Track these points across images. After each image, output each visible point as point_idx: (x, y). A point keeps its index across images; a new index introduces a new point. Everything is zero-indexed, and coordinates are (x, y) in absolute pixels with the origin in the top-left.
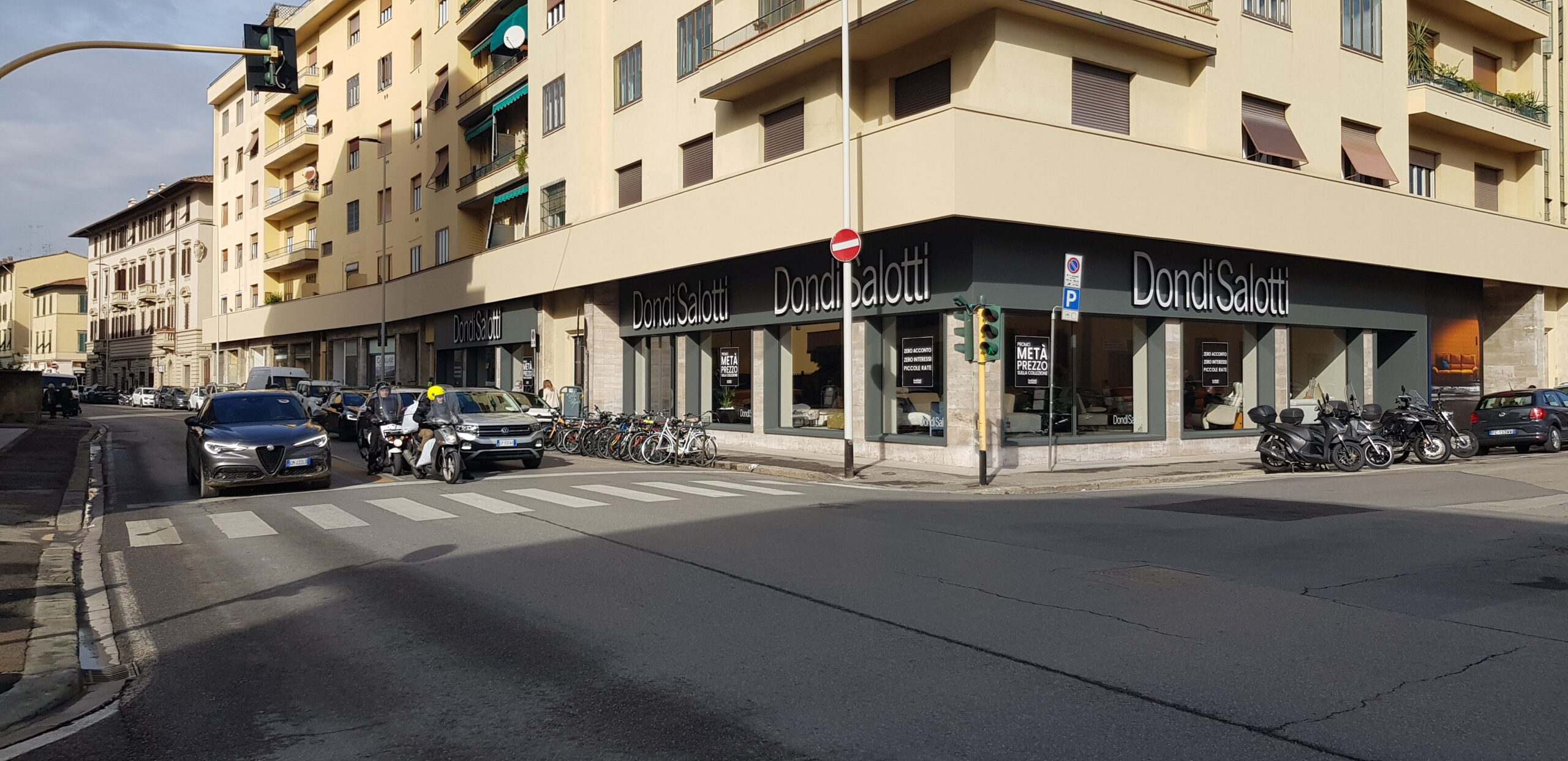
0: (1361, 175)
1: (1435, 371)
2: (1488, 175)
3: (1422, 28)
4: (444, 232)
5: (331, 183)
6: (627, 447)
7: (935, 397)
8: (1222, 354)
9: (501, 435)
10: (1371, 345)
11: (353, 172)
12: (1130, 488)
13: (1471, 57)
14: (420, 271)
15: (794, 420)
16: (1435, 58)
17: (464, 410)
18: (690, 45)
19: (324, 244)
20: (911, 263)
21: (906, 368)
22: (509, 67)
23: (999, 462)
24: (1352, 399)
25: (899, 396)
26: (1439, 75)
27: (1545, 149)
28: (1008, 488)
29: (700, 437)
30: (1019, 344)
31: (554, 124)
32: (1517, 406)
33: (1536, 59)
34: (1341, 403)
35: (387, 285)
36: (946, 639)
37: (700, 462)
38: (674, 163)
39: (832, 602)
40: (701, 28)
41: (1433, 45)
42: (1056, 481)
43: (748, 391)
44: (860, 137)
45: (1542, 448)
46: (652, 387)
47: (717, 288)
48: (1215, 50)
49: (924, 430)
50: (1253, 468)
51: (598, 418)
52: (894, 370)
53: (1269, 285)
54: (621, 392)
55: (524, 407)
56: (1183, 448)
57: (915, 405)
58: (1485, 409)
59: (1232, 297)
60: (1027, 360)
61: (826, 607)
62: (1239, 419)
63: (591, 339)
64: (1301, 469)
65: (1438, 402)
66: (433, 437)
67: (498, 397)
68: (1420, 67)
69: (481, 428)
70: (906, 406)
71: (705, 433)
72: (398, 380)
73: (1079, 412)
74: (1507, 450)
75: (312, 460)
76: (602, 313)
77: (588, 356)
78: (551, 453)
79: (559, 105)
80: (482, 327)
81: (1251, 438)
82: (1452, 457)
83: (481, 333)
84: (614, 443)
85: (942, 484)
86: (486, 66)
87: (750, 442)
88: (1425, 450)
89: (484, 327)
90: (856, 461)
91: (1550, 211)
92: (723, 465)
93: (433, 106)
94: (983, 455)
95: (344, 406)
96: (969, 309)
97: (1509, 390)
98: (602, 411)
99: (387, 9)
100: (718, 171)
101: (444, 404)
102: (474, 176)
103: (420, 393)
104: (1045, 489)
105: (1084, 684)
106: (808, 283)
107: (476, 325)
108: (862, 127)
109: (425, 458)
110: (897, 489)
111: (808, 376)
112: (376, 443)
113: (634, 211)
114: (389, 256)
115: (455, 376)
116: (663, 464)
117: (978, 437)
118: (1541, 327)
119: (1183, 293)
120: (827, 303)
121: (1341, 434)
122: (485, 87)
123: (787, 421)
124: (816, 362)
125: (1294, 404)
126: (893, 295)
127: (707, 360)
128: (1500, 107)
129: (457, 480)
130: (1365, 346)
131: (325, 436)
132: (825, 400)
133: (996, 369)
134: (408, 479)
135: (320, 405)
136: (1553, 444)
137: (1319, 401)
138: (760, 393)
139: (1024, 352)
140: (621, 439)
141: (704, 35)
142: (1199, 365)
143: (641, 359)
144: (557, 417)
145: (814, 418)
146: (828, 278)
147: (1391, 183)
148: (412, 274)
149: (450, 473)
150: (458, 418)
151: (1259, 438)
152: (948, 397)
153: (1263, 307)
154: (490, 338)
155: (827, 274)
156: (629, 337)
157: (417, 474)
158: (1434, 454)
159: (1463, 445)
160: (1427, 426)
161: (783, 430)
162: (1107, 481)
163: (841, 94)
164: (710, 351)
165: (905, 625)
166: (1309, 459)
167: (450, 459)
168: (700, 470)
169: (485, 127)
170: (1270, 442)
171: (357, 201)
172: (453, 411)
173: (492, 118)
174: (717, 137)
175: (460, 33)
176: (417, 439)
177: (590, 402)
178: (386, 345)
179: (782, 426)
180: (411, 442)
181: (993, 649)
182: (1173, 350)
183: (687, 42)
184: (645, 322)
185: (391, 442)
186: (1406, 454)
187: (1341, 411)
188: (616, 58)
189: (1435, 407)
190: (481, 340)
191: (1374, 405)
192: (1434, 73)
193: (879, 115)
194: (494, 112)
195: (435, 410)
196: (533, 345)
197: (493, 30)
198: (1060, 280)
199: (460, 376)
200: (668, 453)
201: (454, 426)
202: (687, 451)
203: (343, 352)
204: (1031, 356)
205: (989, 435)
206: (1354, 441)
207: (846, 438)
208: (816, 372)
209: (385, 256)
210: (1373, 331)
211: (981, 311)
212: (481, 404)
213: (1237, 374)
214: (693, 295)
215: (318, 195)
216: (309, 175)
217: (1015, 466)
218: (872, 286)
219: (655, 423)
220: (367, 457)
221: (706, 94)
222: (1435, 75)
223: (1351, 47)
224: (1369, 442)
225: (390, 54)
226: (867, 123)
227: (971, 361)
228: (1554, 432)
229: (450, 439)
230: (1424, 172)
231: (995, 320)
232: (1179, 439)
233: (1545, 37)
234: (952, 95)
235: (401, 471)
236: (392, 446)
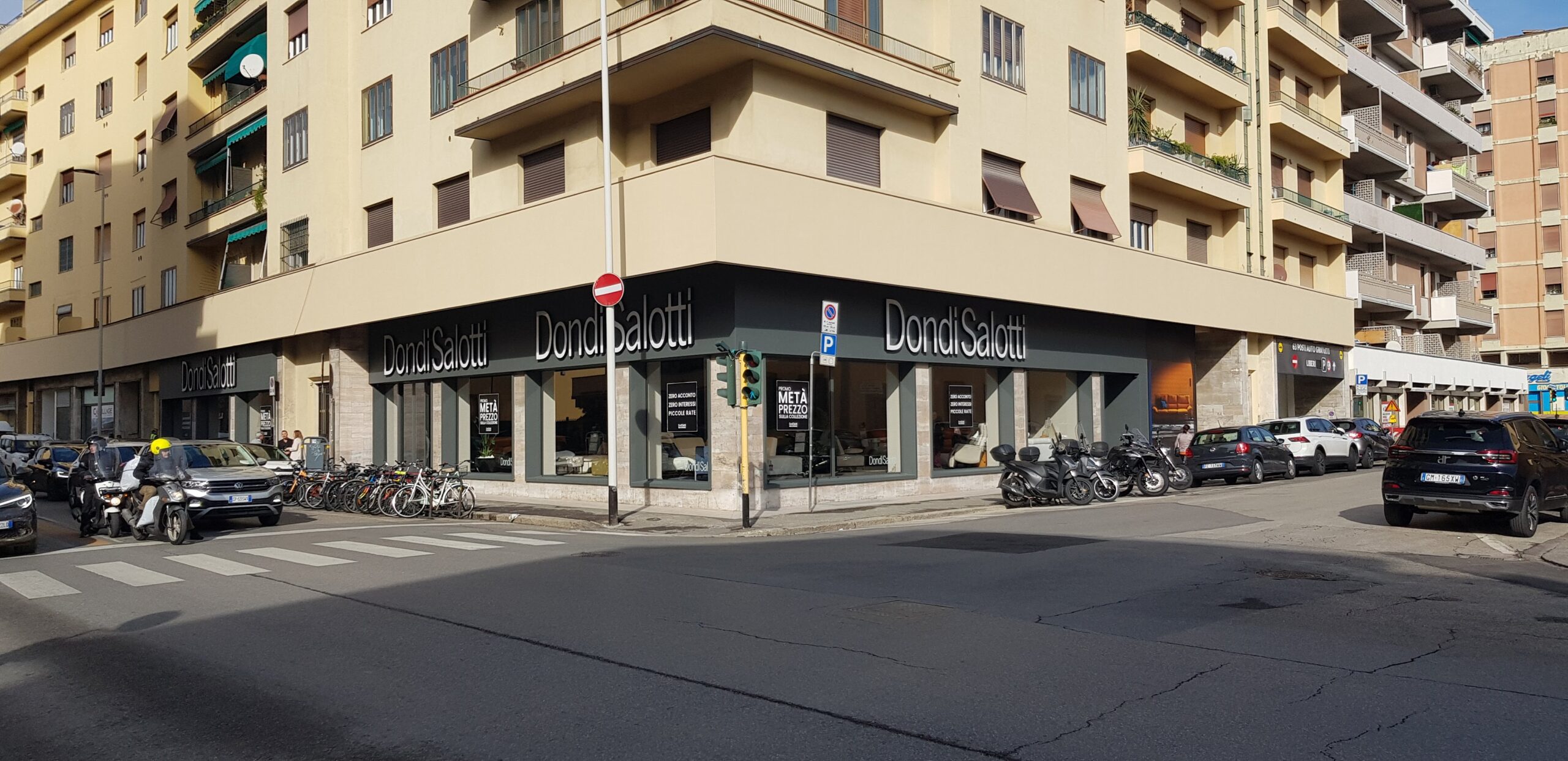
0: (1088, 229)
1: (1154, 410)
2: (1198, 231)
3: (1141, 93)
4: (171, 272)
5: (40, 217)
6: (376, 500)
7: (699, 441)
8: (966, 397)
9: (235, 491)
10: (1099, 387)
11: (67, 205)
12: (884, 526)
13: (1183, 122)
14: (143, 314)
15: (557, 467)
16: (1152, 122)
17: (191, 465)
18: (444, 81)
19: (32, 285)
20: (675, 308)
21: (670, 413)
22: (246, 97)
23: (762, 505)
24: (1082, 437)
25: (665, 441)
26: (1155, 138)
27: (1246, 208)
28: (769, 530)
29: (456, 487)
30: (781, 388)
31: (295, 159)
32: (1226, 442)
33: (1237, 125)
34: (1074, 442)
35: (105, 329)
36: (704, 684)
37: (456, 514)
38: (429, 203)
39: (592, 653)
40: (455, 64)
41: (1150, 110)
42: (814, 522)
43: (507, 439)
44: (621, 181)
45: (1247, 479)
46: (405, 436)
47: (476, 332)
48: (957, 109)
49: (689, 474)
50: (995, 504)
51: (345, 470)
52: (658, 415)
53: (1008, 331)
54: (371, 442)
55: (260, 460)
56: (933, 486)
57: (681, 450)
58: (1198, 445)
59: (975, 343)
60: (788, 404)
61: (585, 658)
62: (984, 458)
63: (337, 385)
64: (1038, 503)
65: (1157, 439)
66: (156, 494)
67: (231, 450)
68: (1139, 130)
69: (212, 483)
70: (671, 451)
71: (462, 483)
72: (117, 433)
73: (837, 454)
74: (1218, 482)
75: (14, 523)
76: (349, 358)
77: (334, 405)
78: (291, 508)
79: (301, 138)
80: (214, 374)
81: (993, 475)
82: (1170, 489)
83: (213, 381)
84: (362, 496)
85: (706, 528)
86: (220, 95)
87: (511, 491)
88: (1147, 483)
89: (217, 374)
90: (620, 507)
91: (1252, 264)
92: (482, 516)
93: (159, 136)
94: (746, 498)
95: (54, 462)
96: (731, 354)
97: (1218, 427)
98: (349, 463)
99: (108, 32)
100: (475, 212)
101: (170, 459)
102: (206, 212)
103: (141, 447)
104: (806, 529)
105: (836, 720)
106: (570, 328)
107: (207, 373)
108: (624, 171)
109: (148, 516)
110: (661, 534)
111: (573, 422)
112: (90, 503)
113: (384, 252)
114: (108, 298)
115: (183, 428)
116: (416, 517)
117: (741, 480)
118: (1245, 369)
119: (931, 339)
120: (590, 348)
121: (1074, 470)
122: (218, 118)
123: (550, 468)
124: (581, 408)
125: (1033, 442)
126: (657, 341)
127: (464, 407)
128: (1208, 169)
129: (183, 540)
130: (1094, 388)
131: (29, 496)
132: (590, 446)
133: (758, 414)
134: (127, 541)
135: (25, 461)
136: (1256, 475)
137: (1053, 440)
138: (522, 441)
139: (785, 396)
140: (370, 492)
141: (458, 72)
142: (948, 408)
143: (393, 407)
144: (299, 470)
145: (578, 465)
146: (591, 323)
147: (1114, 237)
148: (134, 317)
149: (175, 533)
150: (185, 473)
151: (1000, 475)
152: (712, 441)
153: (1003, 352)
154: (223, 386)
155: (590, 319)
156: (380, 384)
157: (138, 534)
158: (1154, 487)
159: (1180, 478)
160: (1148, 462)
161: (546, 478)
162: (863, 520)
163: (601, 138)
164: (468, 398)
165: (664, 672)
166: (1045, 494)
167: (175, 518)
168: (457, 522)
169: (220, 158)
170: (1010, 479)
171: (71, 238)
172: (180, 466)
173: (226, 150)
174: (473, 176)
175: (190, 60)
176: (138, 498)
177: (336, 454)
178: (103, 394)
179: (545, 474)
180: (132, 500)
181: (750, 691)
182: (923, 393)
183: (441, 78)
184: (397, 368)
185: (107, 501)
186: (1131, 488)
187: (1073, 448)
188: (364, 91)
189: (1155, 443)
190: (213, 388)
191: (1102, 443)
192: (1151, 136)
193: (641, 160)
194: (229, 144)
195: (159, 466)
196: (272, 393)
197: (228, 58)
198: (818, 328)
199: (189, 428)
200: (422, 505)
201: (180, 482)
202: (443, 503)
203: (52, 405)
204: (792, 400)
205: (752, 478)
206: (1085, 477)
207: (610, 484)
208: (581, 418)
209: (103, 298)
210: (1100, 374)
211: (742, 356)
212: (212, 458)
213: (980, 415)
214: (449, 339)
215: (25, 230)
216: (14, 208)
217: (776, 508)
218: (636, 331)
219: (407, 474)
220: (80, 518)
221: (460, 132)
222: (1152, 138)
223: (1079, 110)
224: (1098, 477)
225: (111, 80)
226: (627, 168)
227: (733, 406)
228: (1257, 465)
229: (176, 496)
230: (1143, 227)
231: (756, 365)
232: (929, 477)
233: (1245, 105)
234: (712, 143)
235: (118, 533)
236: (109, 505)
